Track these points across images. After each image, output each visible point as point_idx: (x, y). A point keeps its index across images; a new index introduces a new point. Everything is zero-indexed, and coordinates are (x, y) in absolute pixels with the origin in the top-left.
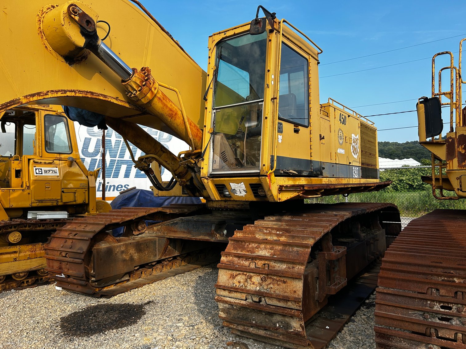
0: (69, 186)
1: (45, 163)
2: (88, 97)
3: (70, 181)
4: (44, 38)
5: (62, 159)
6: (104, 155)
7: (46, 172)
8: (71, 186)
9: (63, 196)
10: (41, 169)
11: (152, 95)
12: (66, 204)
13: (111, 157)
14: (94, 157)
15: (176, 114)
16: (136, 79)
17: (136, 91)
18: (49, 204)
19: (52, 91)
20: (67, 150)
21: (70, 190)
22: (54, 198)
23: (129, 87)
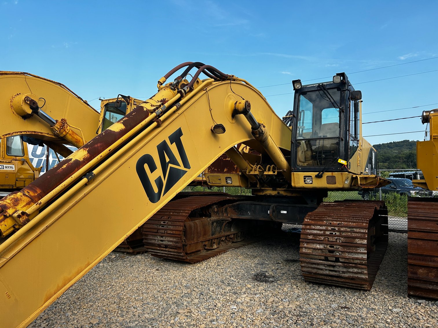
0: (21, 177)
1: (6, 162)
2: (33, 134)
3: (22, 174)
4: (13, 109)
5: (17, 160)
6: (48, 157)
7: (6, 167)
8: (22, 177)
9: (17, 183)
10: (3, 166)
11: (66, 133)
12: (18, 188)
13: (53, 158)
14: (41, 157)
15: (79, 141)
16: (57, 126)
17: (58, 131)
18: (7, 187)
19: (15, 132)
20: (21, 154)
21: (21, 180)
22: (11, 184)
23: (54, 129)
